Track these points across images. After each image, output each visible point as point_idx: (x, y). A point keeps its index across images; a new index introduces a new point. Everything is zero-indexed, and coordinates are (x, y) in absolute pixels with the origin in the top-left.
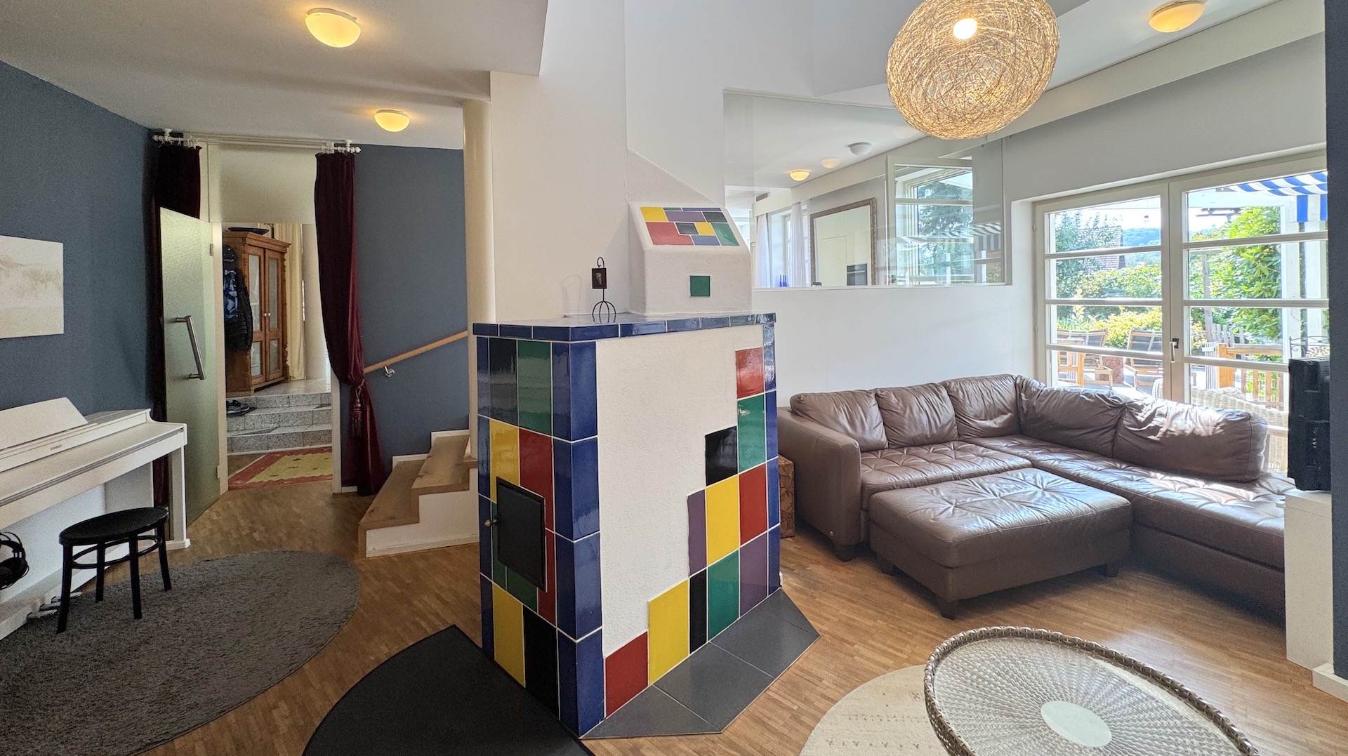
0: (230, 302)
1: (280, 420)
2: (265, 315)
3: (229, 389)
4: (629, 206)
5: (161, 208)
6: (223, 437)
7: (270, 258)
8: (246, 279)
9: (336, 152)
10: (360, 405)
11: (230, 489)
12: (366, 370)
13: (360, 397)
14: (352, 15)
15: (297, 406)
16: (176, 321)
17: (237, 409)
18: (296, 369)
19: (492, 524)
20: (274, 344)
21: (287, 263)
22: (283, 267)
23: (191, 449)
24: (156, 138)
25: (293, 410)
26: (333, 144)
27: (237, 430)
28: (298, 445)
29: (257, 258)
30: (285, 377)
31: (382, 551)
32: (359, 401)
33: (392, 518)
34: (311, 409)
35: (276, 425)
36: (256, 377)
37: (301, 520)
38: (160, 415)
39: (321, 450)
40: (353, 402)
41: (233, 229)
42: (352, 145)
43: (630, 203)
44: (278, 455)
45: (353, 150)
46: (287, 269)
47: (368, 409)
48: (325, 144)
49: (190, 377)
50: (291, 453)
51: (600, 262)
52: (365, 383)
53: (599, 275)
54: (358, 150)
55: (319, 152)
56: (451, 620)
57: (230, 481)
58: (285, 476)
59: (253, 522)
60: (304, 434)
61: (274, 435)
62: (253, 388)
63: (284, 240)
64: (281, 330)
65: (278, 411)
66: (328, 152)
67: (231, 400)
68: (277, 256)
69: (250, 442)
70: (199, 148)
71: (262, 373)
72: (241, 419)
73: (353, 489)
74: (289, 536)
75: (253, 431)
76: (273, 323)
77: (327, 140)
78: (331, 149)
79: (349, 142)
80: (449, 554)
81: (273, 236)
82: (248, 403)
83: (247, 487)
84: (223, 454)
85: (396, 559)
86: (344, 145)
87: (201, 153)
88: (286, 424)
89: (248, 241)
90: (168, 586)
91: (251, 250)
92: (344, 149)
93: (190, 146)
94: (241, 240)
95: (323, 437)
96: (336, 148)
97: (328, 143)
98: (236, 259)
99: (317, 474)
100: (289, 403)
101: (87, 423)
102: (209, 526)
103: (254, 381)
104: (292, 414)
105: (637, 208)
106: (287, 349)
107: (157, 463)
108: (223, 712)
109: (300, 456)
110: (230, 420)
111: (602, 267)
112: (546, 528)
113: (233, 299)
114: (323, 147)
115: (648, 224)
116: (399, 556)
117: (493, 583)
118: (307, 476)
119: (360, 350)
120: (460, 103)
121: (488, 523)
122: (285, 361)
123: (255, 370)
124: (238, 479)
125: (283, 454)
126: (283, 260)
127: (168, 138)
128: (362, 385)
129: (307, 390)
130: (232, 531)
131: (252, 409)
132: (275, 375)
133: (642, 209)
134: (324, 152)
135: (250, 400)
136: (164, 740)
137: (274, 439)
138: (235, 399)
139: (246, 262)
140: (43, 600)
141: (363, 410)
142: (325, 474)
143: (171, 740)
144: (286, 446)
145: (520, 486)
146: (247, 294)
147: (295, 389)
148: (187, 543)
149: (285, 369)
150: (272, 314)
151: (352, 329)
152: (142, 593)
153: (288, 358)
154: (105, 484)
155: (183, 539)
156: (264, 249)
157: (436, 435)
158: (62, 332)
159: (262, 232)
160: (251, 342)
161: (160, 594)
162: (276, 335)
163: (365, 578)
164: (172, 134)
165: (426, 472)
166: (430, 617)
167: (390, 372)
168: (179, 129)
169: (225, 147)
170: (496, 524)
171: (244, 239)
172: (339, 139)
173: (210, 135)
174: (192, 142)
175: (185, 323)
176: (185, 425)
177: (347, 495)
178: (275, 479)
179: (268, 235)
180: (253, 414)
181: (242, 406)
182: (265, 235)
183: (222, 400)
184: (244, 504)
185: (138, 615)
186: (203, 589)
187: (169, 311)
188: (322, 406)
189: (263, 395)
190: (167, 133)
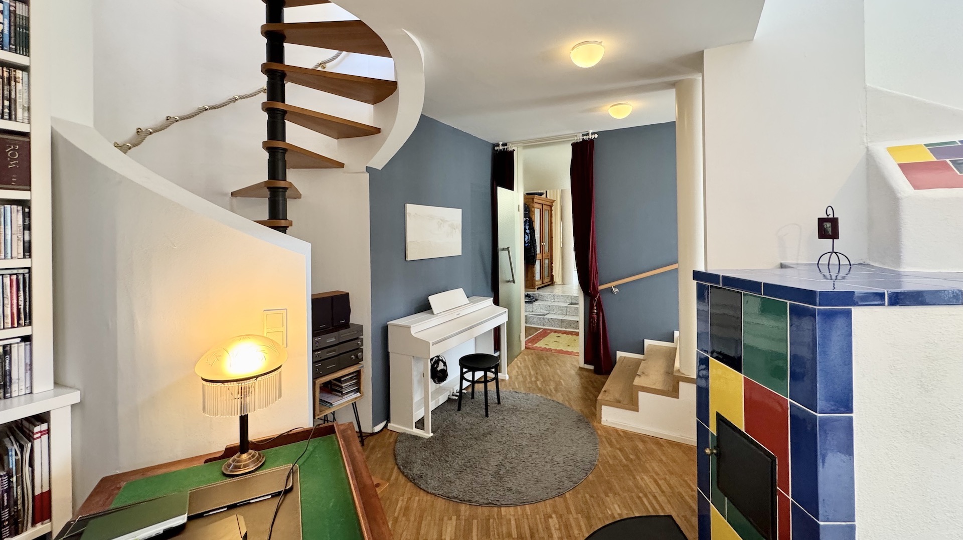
0: (526, 236)
1: (550, 309)
2: (543, 244)
3: (526, 287)
4: (867, 148)
5: (498, 187)
6: (523, 314)
7: (546, 210)
8: (534, 223)
9: (583, 139)
10: (596, 311)
11: (526, 348)
12: (601, 288)
13: (596, 306)
14: (599, 41)
15: (558, 302)
16: (503, 250)
17: (530, 299)
18: (557, 279)
19: (712, 453)
20: (547, 261)
21: (553, 212)
22: (551, 214)
23: (509, 323)
24: (496, 148)
25: (556, 304)
26: (581, 134)
27: (529, 311)
28: (559, 327)
29: (539, 210)
30: (552, 283)
31: (613, 423)
32: (595, 308)
33: (619, 402)
34: (566, 305)
35: (547, 312)
36: (539, 281)
37: (562, 381)
38: (496, 302)
39: (571, 333)
40: (591, 308)
41: (528, 194)
42: (593, 134)
43: (869, 145)
44: (549, 331)
45: (593, 136)
46: (553, 216)
47: (601, 314)
48: (576, 136)
49: (509, 282)
50: (556, 331)
51: (830, 211)
52: (599, 296)
53: (828, 225)
54: (596, 136)
55: (573, 141)
56: (669, 510)
57: (526, 342)
58: (553, 346)
59: (537, 374)
60: (562, 321)
61: (546, 318)
62: (536, 287)
63: (552, 199)
64: (550, 253)
65: (549, 303)
66: (578, 141)
67: (527, 293)
68: (548, 208)
69: (535, 320)
70: (514, 150)
71: (541, 279)
72: (531, 305)
73: (591, 367)
74: (556, 390)
75: (537, 314)
76: (546, 249)
77: (578, 133)
78: (580, 138)
79: (591, 131)
80: (662, 445)
81: (546, 197)
82: (534, 296)
83: (533, 349)
84: (523, 325)
85: (622, 434)
86: (588, 134)
87: (515, 153)
88: (552, 312)
89: (535, 200)
90: (499, 403)
91: (536, 205)
92: (588, 137)
93: (510, 150)
94: (531, 200)
95: (572, 325)
96: (583, 137)
97: (578, 135)
98: (529, 212)
99: (570, 349)
100: (554, 299)
101: (469, 302)
102: (517, 369)
103: (537, 283)
104: (556, 306)
105: (880, 149)
106: (553, 265)
107: (495, 329)
108: (523, 503)
109: (560, 335)
110: (527, 305)
111: (831, 216)
112: (778, 488)
113: (527, 234)
114: (576, 138)
115: (901, 166)
116: (625, 432)
117: (711, 504)
118: (565, 350)
119: (597, 273)
120: (673, 85)
121: (708, 451)
122: (552, 272)
123: (537, 277)
124: (529, 343)
125: (552, 331)
126: (551, 210)
127: (501, 148)
128: (597, 297)
129: (563, 292)
130: (527, 376)
131: (536, 300)
132: (547, 280)
133: (890, 150)
134: (576, 141)
135: (535, 294)
136: (496, 505)
137: (547, 321)
138: (528, 293)
139: (533, 212)
140: (453, 390)
141: (598, 314)
142: (575, 351)
143: (500, 506)
144: (552, 326)
145: (744, 431)
146: (534, 231)
147: (557, 291)
148: (507, 378)
149: (552, 277)
150: (546, 244)
151: (592, 259)
152: (489, 402)
153: (553, 270)
154: (476, 338)
155: (505, 374)
156: (542, 204)
157: (647, 342)
158: (461, 254)
159: (541, 194)
160: (536, 260)
161: (495, 405)
162: (548, 256)
163: (602, 441)
164: (503, 145)
165: (643, 373)
166: (651, 497)
167: (615, 290)
168: (505, 142)
169: (525, 147)
170: (716, 454)
171: (533, 199)
172: (584, 131)
173: (520, 142)
174: (510, 148)
175: (507, 251)
176: (507, 310)
177: (587, 370)
178: (547, 347)
179: (544, 196)
180: (536, 303)
181: (531, 298)
182: (542, 196)
183: (523, 292)
184: (532, 359)
185: (487, 415)
186: (515, 410)
187: (501, 245)
188: (572, 304)
189: (541, 292)
190: (501, 145)
